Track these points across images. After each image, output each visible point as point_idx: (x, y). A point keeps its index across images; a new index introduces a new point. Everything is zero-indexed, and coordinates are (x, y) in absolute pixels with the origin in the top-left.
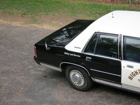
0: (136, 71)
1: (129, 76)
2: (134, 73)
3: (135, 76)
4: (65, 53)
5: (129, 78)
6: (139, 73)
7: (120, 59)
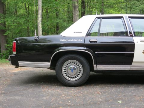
5: (143, 53)
7: (130, 36)
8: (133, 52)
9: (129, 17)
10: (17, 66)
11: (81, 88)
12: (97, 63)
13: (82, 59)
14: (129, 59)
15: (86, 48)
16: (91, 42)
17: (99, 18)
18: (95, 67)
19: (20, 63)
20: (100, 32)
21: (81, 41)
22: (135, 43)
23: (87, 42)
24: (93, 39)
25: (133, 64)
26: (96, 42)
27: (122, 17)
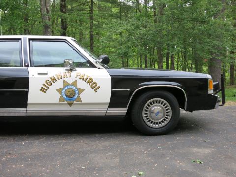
0: (52, 77)
1: (42, 87)
2: (50, 80)
3: (51, 85)
5: (41, 90)
6: (57, 79)
7: (25, 66)
8: (26, 90)
9: (30, 40)
14: (21, 100)
22: (30, 77)
25: (29, 107)
27: (20, 39)
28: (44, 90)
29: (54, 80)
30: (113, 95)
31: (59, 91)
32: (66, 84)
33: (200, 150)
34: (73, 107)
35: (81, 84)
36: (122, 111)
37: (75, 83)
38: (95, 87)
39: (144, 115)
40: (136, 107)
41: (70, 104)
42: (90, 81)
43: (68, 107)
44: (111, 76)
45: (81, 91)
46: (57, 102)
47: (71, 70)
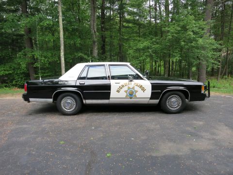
4: (60, 83)
7: (109, 79)
8: (110, 91)
9: (109, 65)
10: (29, 102)
11: (76, 116)
12: (85, 99)
13: (75, 96)
14: (107, 96)
15: (76, 89)
16: (80, 84)
17: (87, 66)
18: (84, 102)
19: (31, 99)
20: (88, 77)
21: (73, 84)
22: (111, 84)
23: (78, 84)
24: (82, 81)
25: (110, 100)
26: (84, 84)
27: (104, 65)
28: (118, 91)
29: (123, 86)
30: (152, 93)
31: (126, 92)
32: (129, 88)
33: (197, 122)
34: (132, 100)
35: (137, 88)
36: (156, 101)
37: (133, 88)
38: (143, 90)
39: (167, 104)
40: (164, 99)
41: (131, 98)
42: (141, 87)
43: (130, 100)
44: (151, 84)
45: (136, 92)
46: (125, 97)
47: (131, 81)
